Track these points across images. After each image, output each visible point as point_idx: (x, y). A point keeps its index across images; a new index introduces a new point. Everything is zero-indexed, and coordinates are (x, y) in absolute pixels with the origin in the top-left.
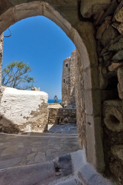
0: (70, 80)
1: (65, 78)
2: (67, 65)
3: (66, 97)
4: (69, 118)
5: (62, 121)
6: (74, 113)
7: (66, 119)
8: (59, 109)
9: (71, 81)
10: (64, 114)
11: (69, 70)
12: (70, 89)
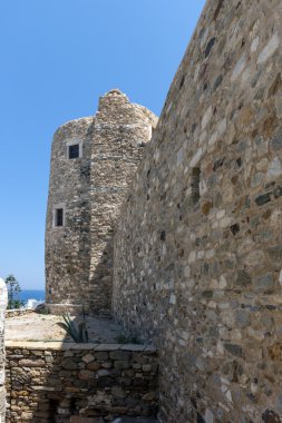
0: (86, 216)
1: (62, 205)
2: (73, 152)
3: (65, 282)
4: (118, 392)
5: (73, 408)
6: (147, 367)
7: (100, 396)
8: (57, 354)
9: (95, 220)
10: (85, 374)
11: (85, 172)
12: (85, 253)
